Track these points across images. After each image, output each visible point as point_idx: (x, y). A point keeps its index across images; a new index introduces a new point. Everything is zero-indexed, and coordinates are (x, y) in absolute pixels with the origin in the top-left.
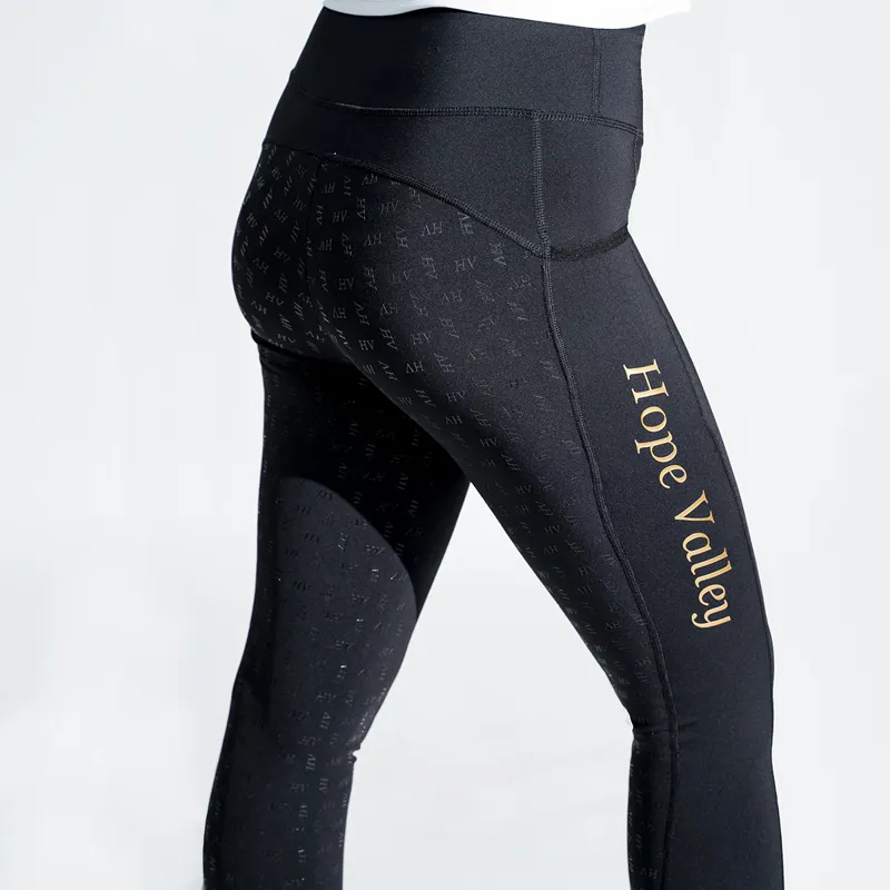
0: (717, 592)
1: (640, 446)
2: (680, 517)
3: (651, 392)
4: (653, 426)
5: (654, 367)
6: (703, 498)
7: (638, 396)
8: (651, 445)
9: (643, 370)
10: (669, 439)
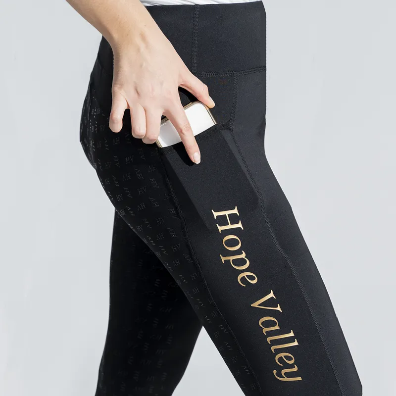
0: (289, 358)
1: (223, 259)
2: (255, 305)
3: (230, 227)
4: (231, 247)
5: (235, 211)
6: (271, 295)
7: (220, 228)
8: (231, 258)
9: (226, 213)
10: (243, 256)
